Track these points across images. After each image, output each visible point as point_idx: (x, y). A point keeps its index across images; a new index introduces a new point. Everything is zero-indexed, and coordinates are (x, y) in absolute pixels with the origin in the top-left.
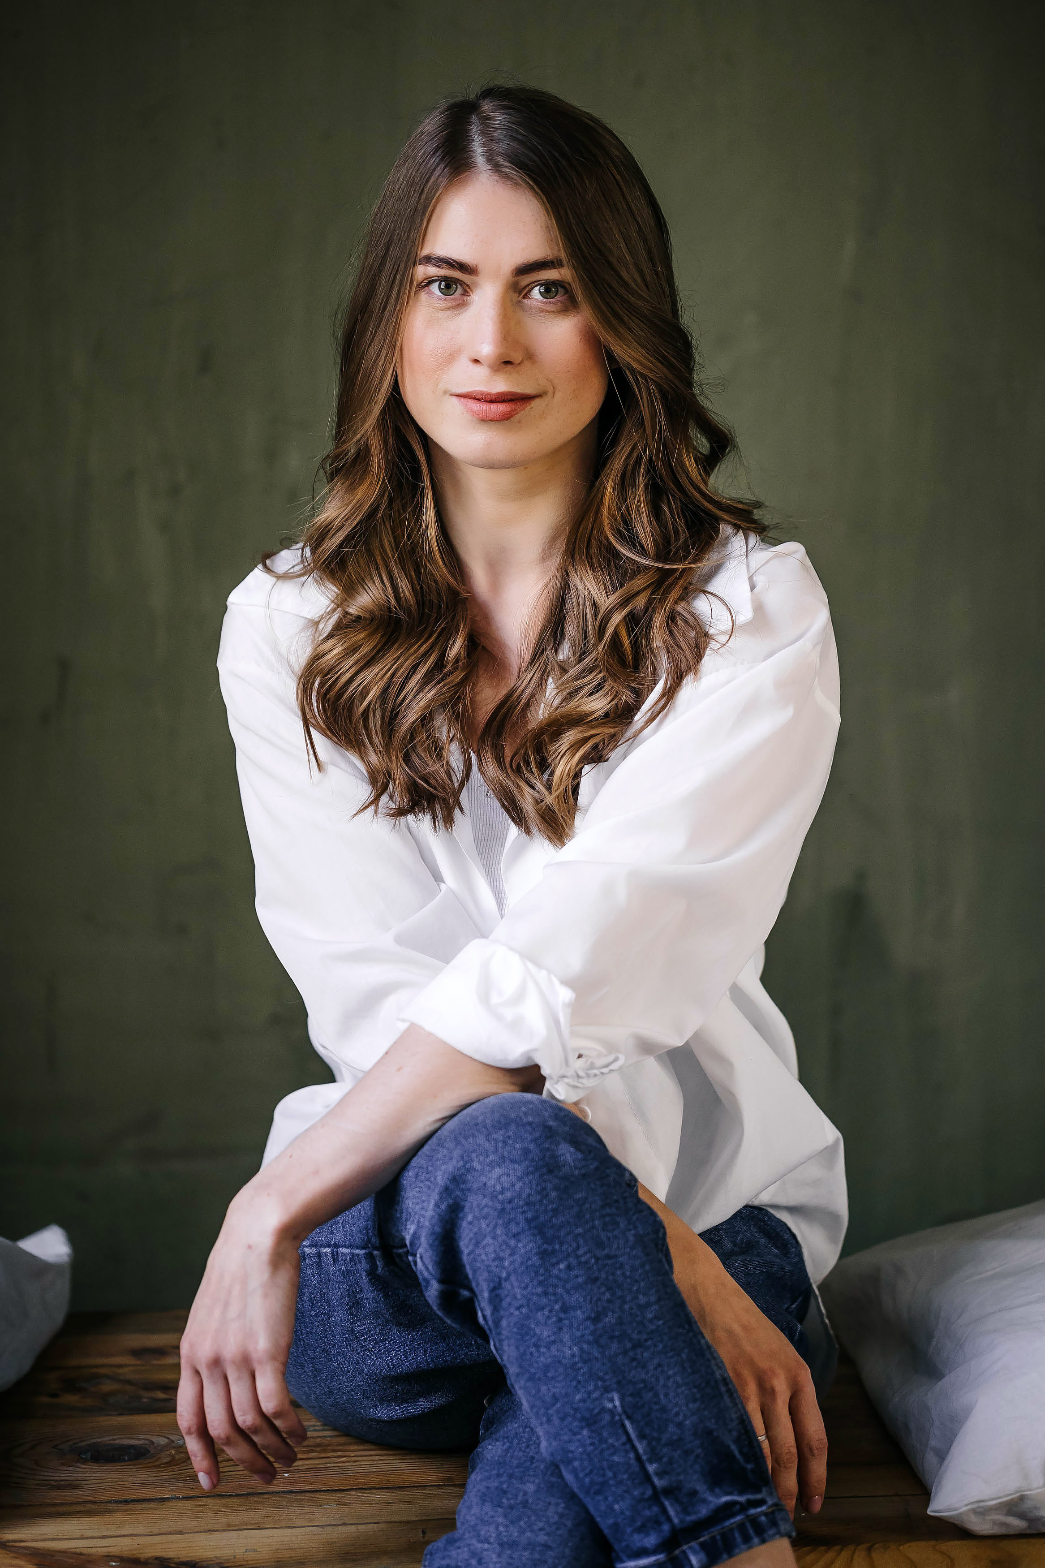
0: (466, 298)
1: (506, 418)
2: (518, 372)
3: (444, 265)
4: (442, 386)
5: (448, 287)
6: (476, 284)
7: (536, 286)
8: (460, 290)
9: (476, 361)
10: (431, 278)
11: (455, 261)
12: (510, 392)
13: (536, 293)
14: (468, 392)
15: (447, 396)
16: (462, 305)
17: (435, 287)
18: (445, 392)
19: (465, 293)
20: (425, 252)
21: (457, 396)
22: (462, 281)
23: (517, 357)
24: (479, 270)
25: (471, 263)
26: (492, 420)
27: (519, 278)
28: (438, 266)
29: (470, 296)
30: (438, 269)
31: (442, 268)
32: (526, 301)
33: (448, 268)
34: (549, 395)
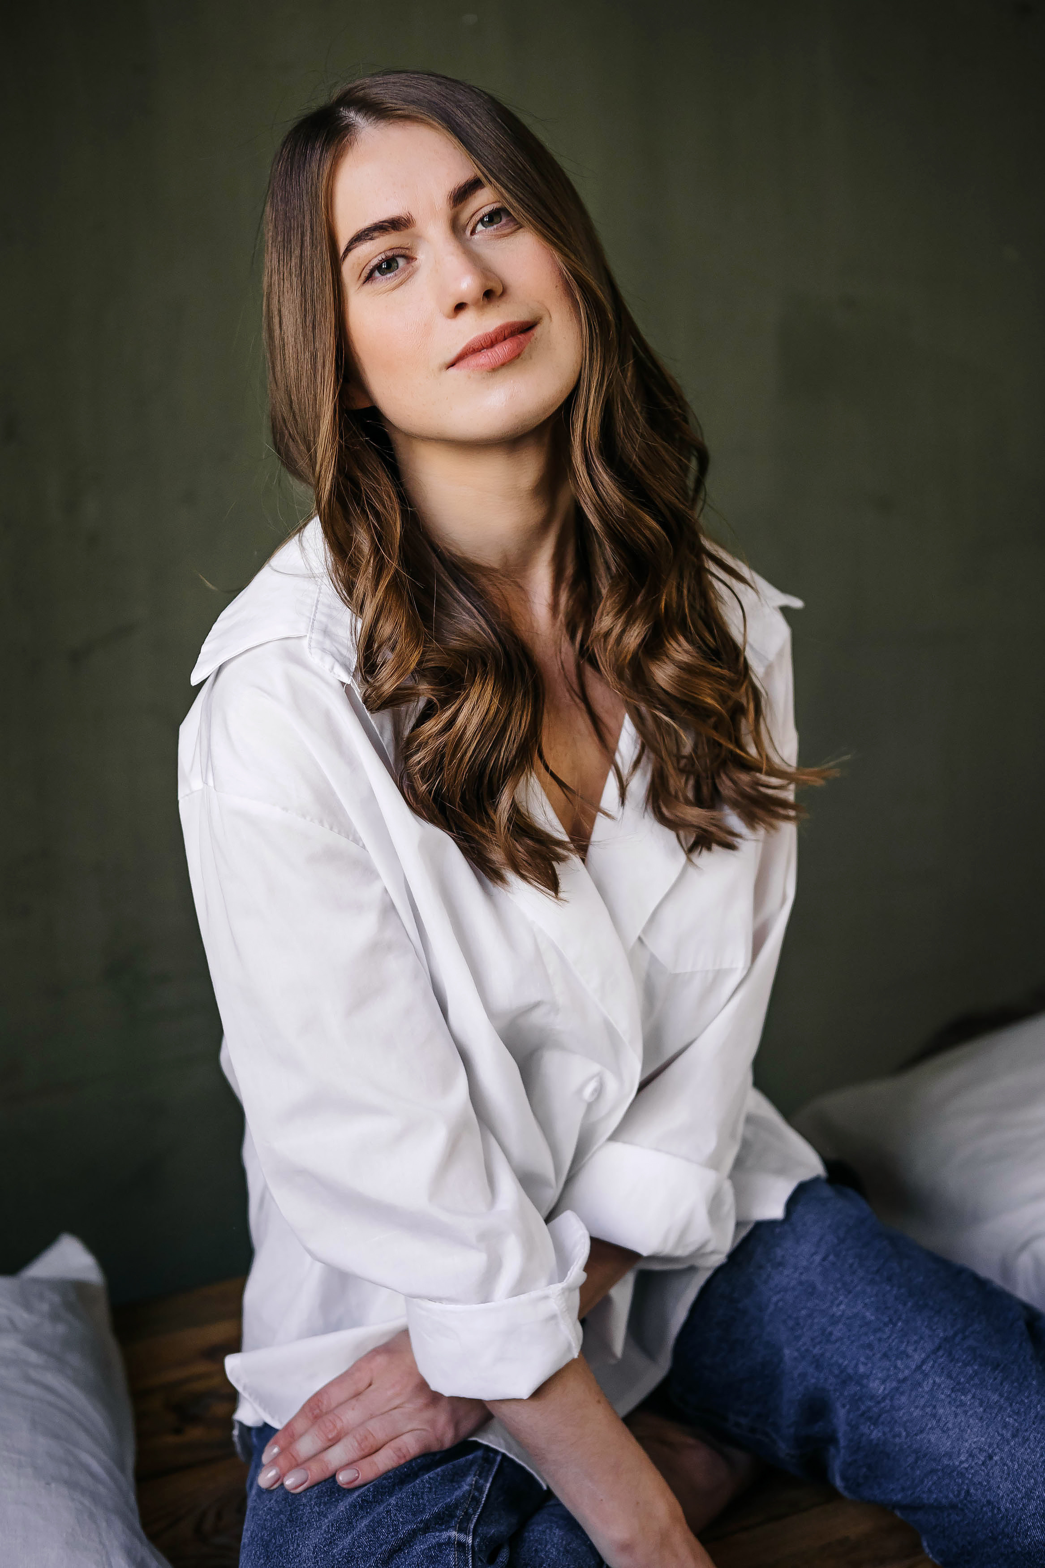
0: (413, 264)
1: (517, 355)
2: (503, 303)
3: (376, 234)
4: (434, 364)
5: (389, 266)
6: (417, 240)
9: (459, 308)
10: (369, 263)
11: (388, 221)
12: (507, 325)
14: (462, 350)
15: (444, 373)
16: (411, 273)
17: (377, 274)
18: (440, 368)
19: (409, 261)
21: (453, 364)
22: (402, 248)
24: (414, 216)
25: (403, 213)
26: (503, 365)
27: (457, 209)
28: (371, 239)
29: (416, 259)
30: (372, 242)
31: (376, 238)
32: (476, 237)
33: (382, 234)
34: (546, 319)
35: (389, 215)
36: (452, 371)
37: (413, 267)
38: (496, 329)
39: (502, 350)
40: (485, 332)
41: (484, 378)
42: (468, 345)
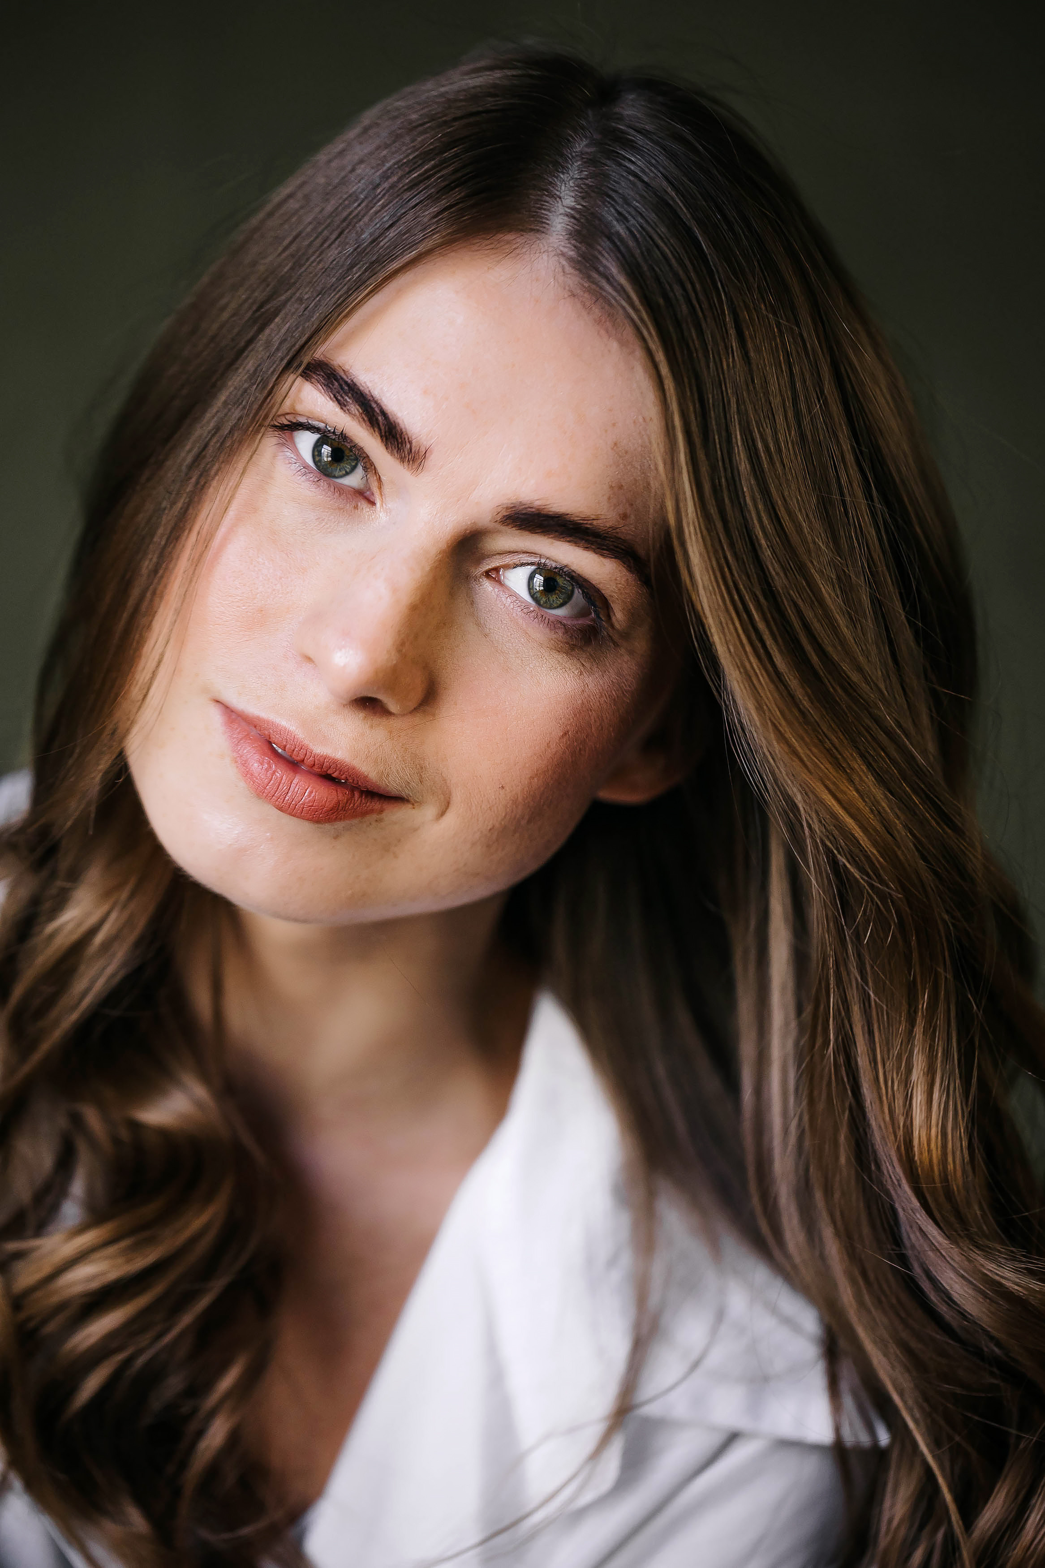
0: (359, 503)
3: (354, 407)
5: (335, 457)
6: (399, 488)
7: (526, 564)
10: (309, 417)
11: (384, 413)
12: (353, 767)
13: (520, 578)
14: (255, 715)
15: (204, 701)
16: (345, 515)
18: (206, 688)
19: (363, 493)
21: (225, 709)
22: (373, 464)
24: (427, 462)
27: (502, 528)
28: (342, 404)
29: (373, 504)
31: (349, 412)
32: (487, 586)
33: (361, 419)
34: (429, 811)
35: (399, 415)
37: (358, 507)
40: (306, 741)
41: (236, 786)
42: (268, 722)
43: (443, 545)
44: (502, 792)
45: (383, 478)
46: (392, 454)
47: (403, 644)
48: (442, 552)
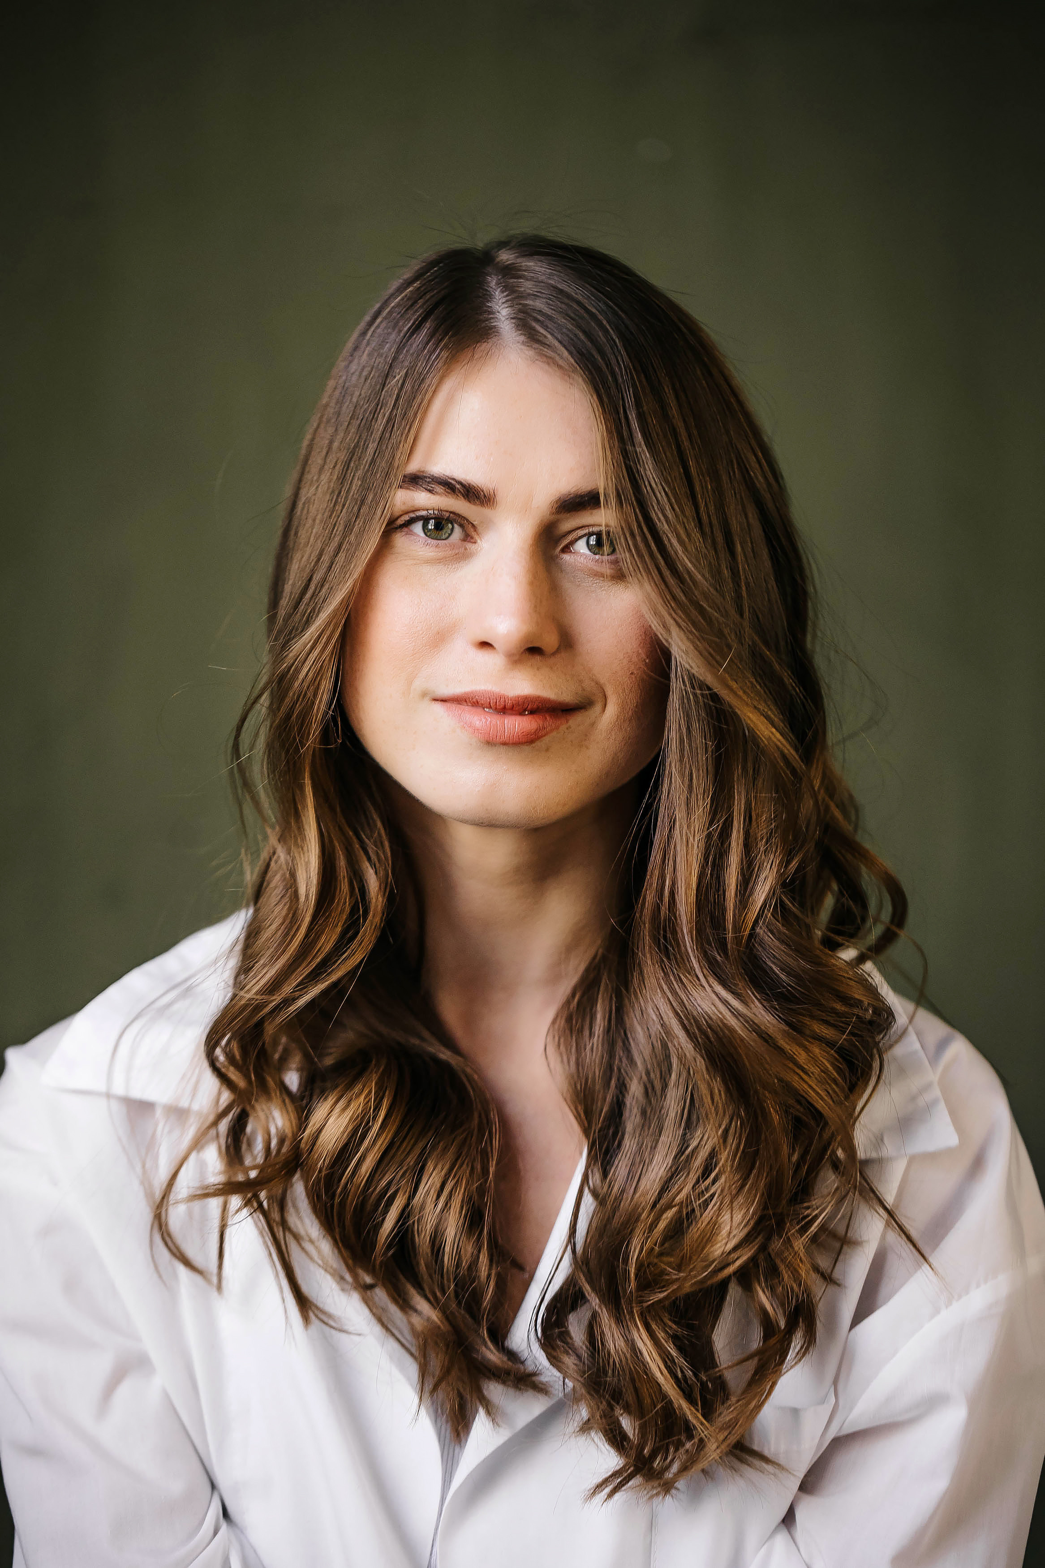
0: (469, 546)
1: (529, 741)
2: (551, 668)
3: (439, 489)
4: (419, 684)
5: (439, 527)
6: (488, 523)
7: (580, 538)
8: (458, 532)
9: (485, 645)
10: (413, 511)
11: (460, 483)
12: (539, 697)
13: (581, 547)
14: (465, 693)
15: (426, 703)
16: (461, 557)
17: (418, 528)
18: (424, 695)
19: (467, 537)
20: (413, 467)
21: (444, 701)
22: (465, 518)
23: (550, 641)
24: (498, 498)
25: (486, 486)
26: (504, 744)
27: (559, 516)
28: (430, 491)
29: (475, 543)
30: (429, 495)
31: (437, 493)
32: (566, 557)
33: (446, 494)
34: (598, 708)
35: (468, 478)
36: (438, 707)
37: (466, 549)
38: (518, 697)
39: (516, 725)
40: (502, 692)
41: (471, 745)
42: (472, 692)
43: (530, 541)
44: (633, 676)
45: (475, 523)
46: (475, 504)
47: (535, 607)
48: (532, 545)
